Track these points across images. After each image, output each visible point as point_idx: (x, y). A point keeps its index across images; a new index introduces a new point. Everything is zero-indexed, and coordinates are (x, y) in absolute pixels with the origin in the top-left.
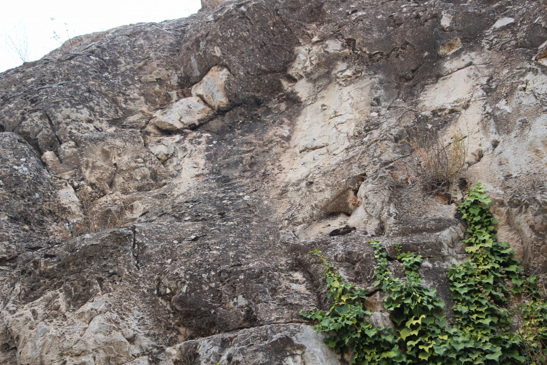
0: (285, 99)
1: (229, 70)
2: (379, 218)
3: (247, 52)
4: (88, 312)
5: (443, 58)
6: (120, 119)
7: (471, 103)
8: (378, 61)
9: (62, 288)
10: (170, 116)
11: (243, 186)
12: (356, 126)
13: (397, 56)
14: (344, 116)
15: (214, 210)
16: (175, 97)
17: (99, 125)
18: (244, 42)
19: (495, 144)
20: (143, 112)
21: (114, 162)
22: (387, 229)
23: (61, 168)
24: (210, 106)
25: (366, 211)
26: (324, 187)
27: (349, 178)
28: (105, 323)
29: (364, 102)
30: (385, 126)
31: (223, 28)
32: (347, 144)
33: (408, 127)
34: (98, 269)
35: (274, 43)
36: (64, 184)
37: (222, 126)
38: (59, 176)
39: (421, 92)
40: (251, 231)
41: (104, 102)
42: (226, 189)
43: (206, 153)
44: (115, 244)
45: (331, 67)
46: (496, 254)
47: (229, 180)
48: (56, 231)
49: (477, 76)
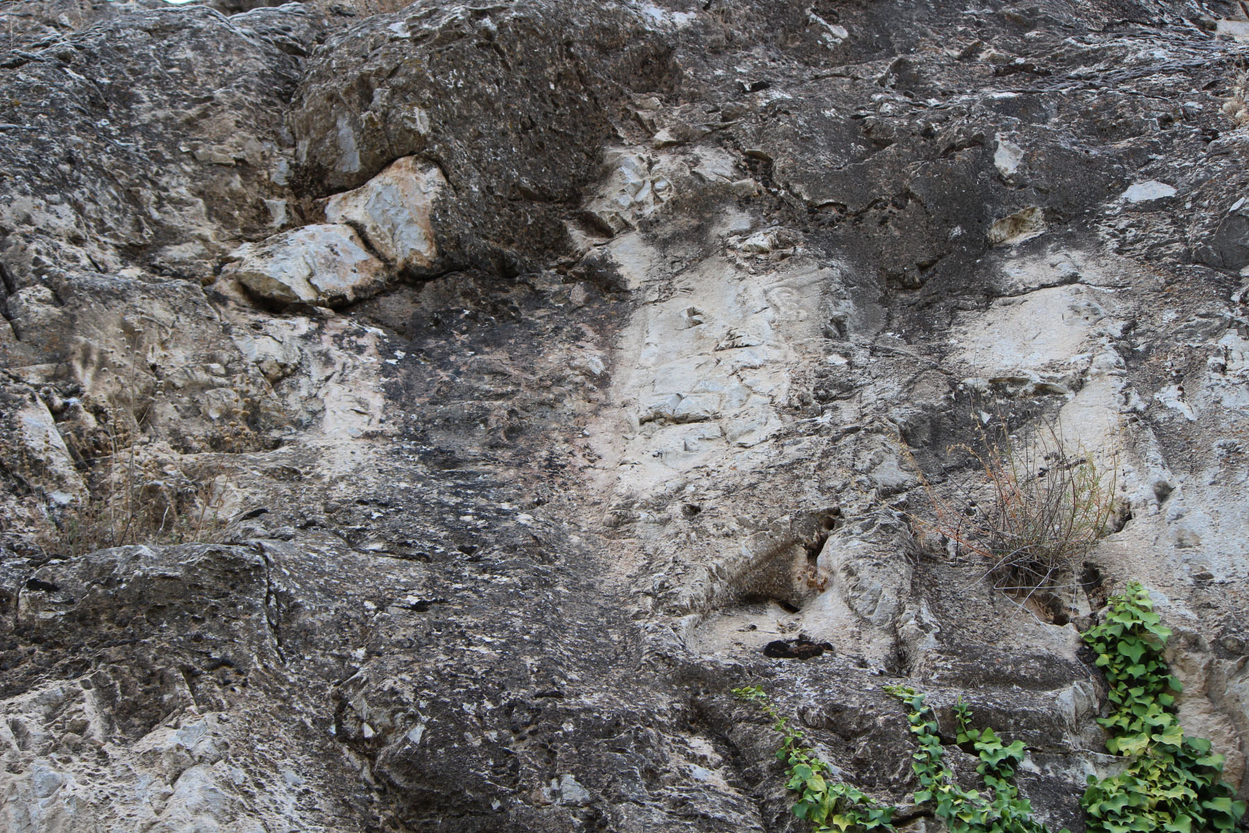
0: (580, 277)
1: (446, 175)
2: (893, 630)
3: (490, 134)
4: (170, 752)
5: (1001, 249)
6: (145, 246)
7: (1089, 378)
8: (832, 224)
9: (88, 678)
10: (283, 264)
11: (503, 485)
12: (794, 381)
13: (883, 222)
14: (758, 351)
15: (445, 538)
16: (280, 218)
17: (99, 255)
18: (486, 110)
19: (1163, 493)
20: (205, 240)
21: (152, 360)
22: (918, 661)
23: (18, 353)
24: (380, 257)
25: (851, 608)
26: (735, 527)
27: (799, 515)
28: (219, 790)
29: (808, 324)
30: (870, 394)
31: (438, 64)
32: (775, 425)
33: (932, 408)
34: (180, 642)
35: (554, 125)
36: (27, 396)
37: (415, 316)
38: (14, 371)
39: (949, 325)
40: (560, 609)
41: (107, 195)
42: (457, 486)
43: (384, 380)
44: (220, 585)
45: (708, 216)
46: (1184, 765)
47: (456, 463)
48: (19, 518)
49: (1095, 312)
